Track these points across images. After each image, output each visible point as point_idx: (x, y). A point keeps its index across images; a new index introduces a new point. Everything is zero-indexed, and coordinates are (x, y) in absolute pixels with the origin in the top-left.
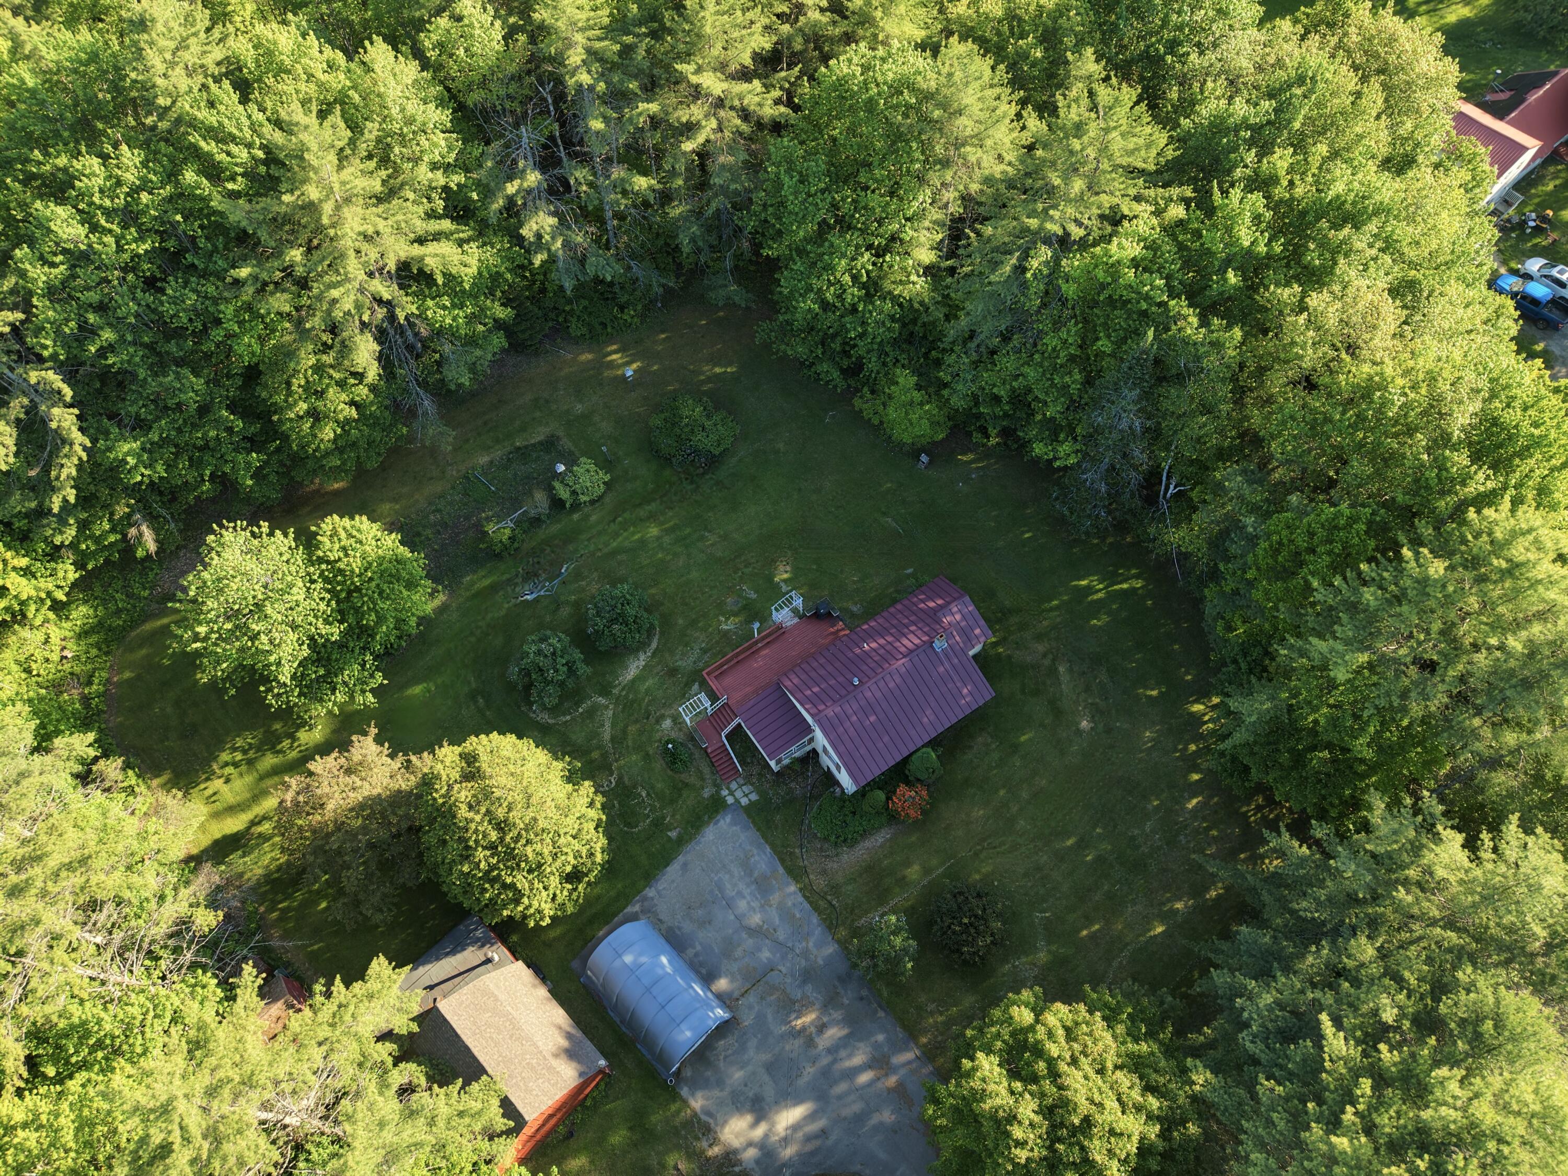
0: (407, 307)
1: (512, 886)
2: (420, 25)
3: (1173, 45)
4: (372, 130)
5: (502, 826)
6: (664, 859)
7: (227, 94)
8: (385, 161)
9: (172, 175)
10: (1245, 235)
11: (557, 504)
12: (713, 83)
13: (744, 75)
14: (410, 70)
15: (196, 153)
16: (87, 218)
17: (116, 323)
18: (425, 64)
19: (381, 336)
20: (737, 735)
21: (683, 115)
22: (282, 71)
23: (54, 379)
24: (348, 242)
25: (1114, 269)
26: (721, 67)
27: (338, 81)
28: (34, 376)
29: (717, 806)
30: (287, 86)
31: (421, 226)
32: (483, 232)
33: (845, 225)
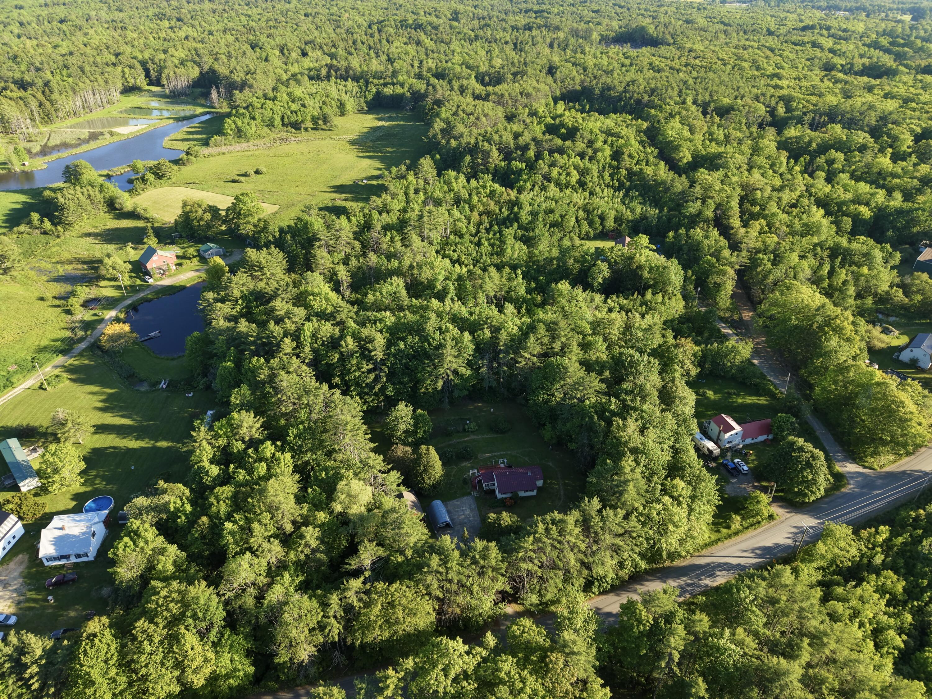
0: (451, 377)
1: (423, 479)
2: (476, 331)
3: (627, 375)
4: (459, 345)
5: (428, 462)
6: (455, 498)
7: (438, 333)
8: (459, 350)
9: (423, 343)
10: (613, 407)
11: (464, 430)
12: (526, 355)
13: (534, 356)
14: (470, 338)
15: (428, 340)
16: (405, 345)
17: (401, 364)
18: (474, 337)
19: (444, 383)
20: (480, 481)
21: (520, 360)
22: (448, 332)
23: (386, 369)
24: (447, 361)
25: (585, 406)
26: (530, 353)
27: (457, 336)
28: (383, 367)
29: (469, 494)
30: (448, 334)
31: (461, 363)
32: (472, 368)
33: (543, 388)
